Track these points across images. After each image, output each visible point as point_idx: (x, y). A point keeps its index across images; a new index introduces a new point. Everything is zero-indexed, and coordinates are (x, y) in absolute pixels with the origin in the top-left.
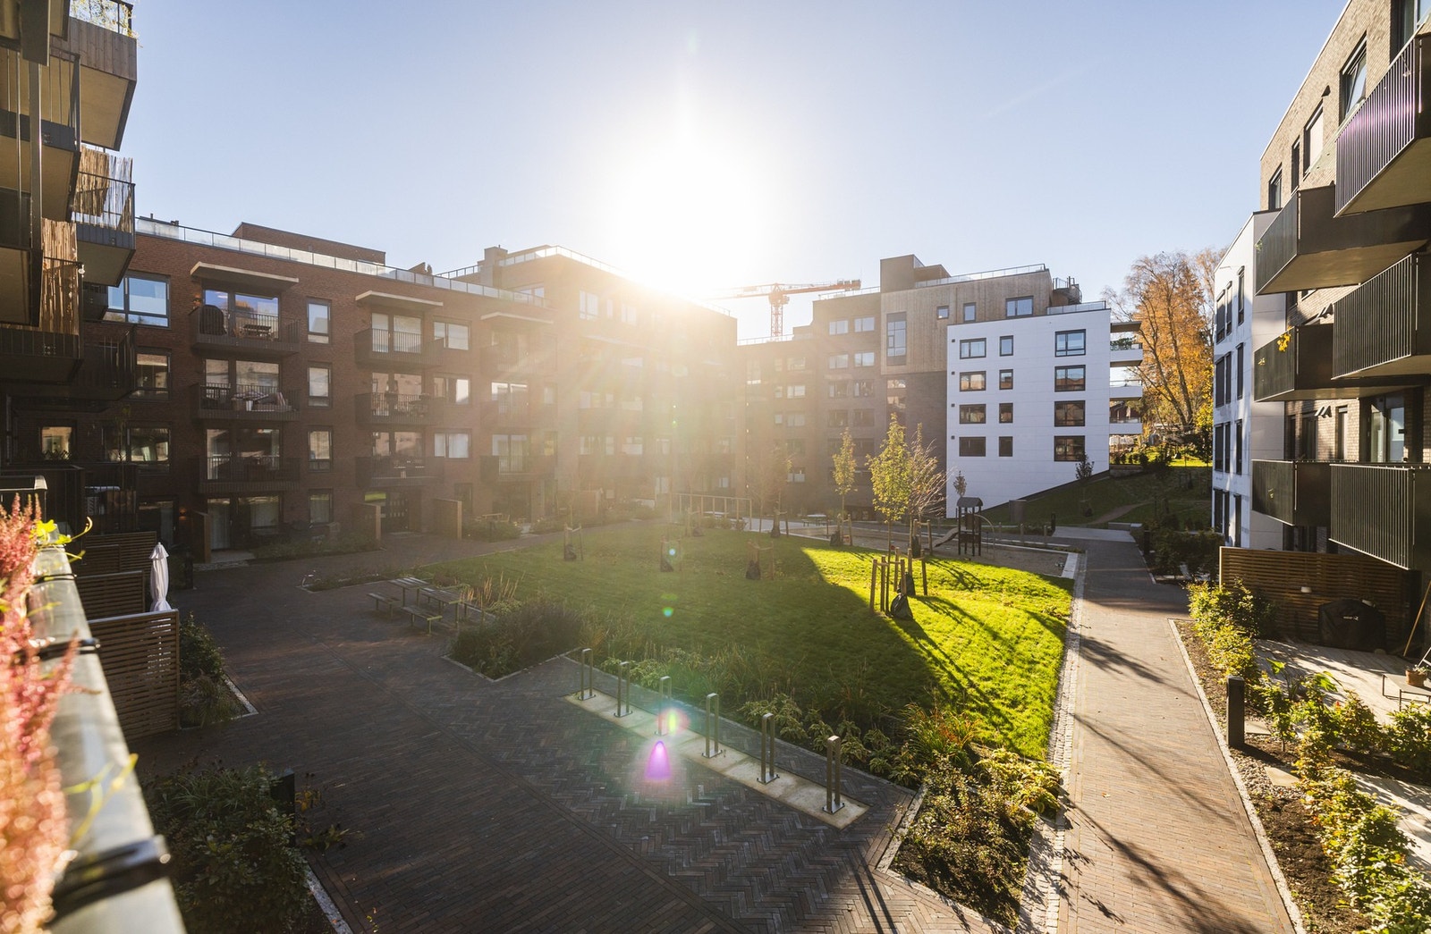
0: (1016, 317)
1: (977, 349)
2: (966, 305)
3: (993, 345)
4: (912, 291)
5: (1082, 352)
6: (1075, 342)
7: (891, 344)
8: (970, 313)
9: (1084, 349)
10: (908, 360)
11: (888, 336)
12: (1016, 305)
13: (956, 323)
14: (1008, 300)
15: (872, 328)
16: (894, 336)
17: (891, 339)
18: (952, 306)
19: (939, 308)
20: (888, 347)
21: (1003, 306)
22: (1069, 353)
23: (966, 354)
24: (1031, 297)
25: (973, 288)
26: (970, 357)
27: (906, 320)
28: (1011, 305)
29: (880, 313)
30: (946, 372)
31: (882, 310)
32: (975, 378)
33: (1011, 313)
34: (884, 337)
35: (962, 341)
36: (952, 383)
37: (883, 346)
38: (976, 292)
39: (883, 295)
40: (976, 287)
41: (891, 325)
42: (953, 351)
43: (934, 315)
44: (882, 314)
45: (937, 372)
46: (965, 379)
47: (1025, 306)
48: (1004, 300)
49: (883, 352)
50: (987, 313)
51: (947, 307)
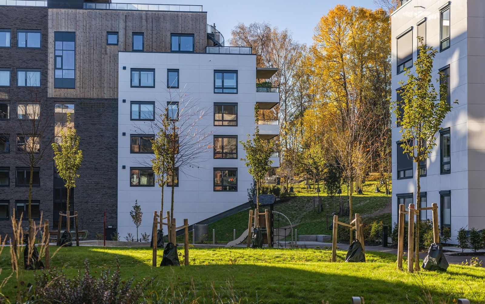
0: (179, 52)
1: (146, 79)
2: (134, 34)
3: (161, 77)
4: (81, 11)
5: (235, 91)
6: (229, 82)
7: (59, 65)
8: (138, 42)
9: (237, 88)
10: (78, 84)
11: (56, 57)
12: (179, 41)
13: (125, 51)
14: (173, 34)
15: (38, 45)
16: (62, 57)
17: (59, 59)
18: (121, 33)
19: (109, 33)
20: (55, 68)
21: (168, 40)
22: (225, 91)
23: (136, 82)
24: (192, 35)
25: (141, 18)
26: (140, 87)
27: (75, 41)
28: (175, 39)
29: (46, 28)
30: (116, 100)
31: (50, 25)
32: (144, 108)
33: (175, 47)
34: (51, 56)
35: (133, 70)
36: (123, 110)
37: (51, 66)
38: (144, 23)
39: (50, 10)
40: (144, 17)
41: (59, 44)
42: (124, 77)
43: (104, 40)
44: (50, 31)
45: (106, 99)
46: (135, 107)
47: (187, 42)
48: (169, 34)
49: (50, 73)
50: (154, 44)
51: (116, 33)
